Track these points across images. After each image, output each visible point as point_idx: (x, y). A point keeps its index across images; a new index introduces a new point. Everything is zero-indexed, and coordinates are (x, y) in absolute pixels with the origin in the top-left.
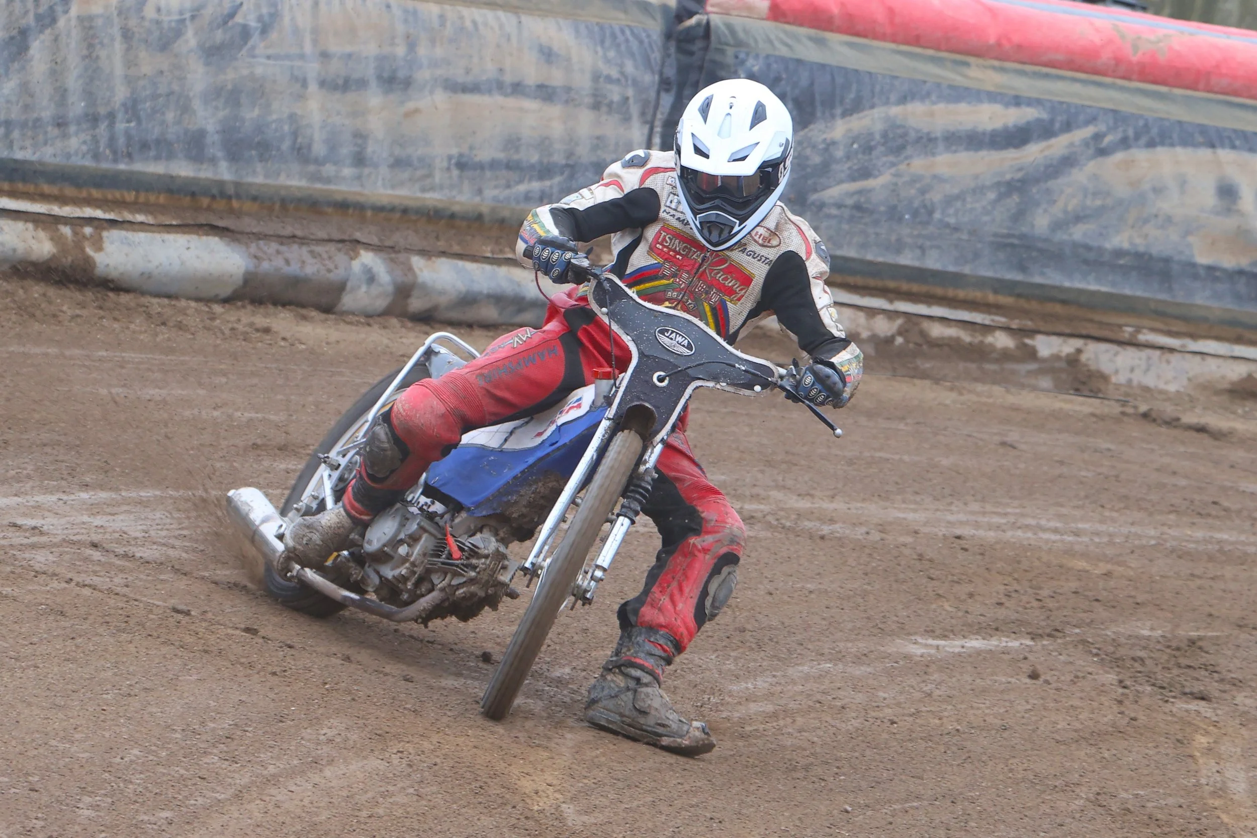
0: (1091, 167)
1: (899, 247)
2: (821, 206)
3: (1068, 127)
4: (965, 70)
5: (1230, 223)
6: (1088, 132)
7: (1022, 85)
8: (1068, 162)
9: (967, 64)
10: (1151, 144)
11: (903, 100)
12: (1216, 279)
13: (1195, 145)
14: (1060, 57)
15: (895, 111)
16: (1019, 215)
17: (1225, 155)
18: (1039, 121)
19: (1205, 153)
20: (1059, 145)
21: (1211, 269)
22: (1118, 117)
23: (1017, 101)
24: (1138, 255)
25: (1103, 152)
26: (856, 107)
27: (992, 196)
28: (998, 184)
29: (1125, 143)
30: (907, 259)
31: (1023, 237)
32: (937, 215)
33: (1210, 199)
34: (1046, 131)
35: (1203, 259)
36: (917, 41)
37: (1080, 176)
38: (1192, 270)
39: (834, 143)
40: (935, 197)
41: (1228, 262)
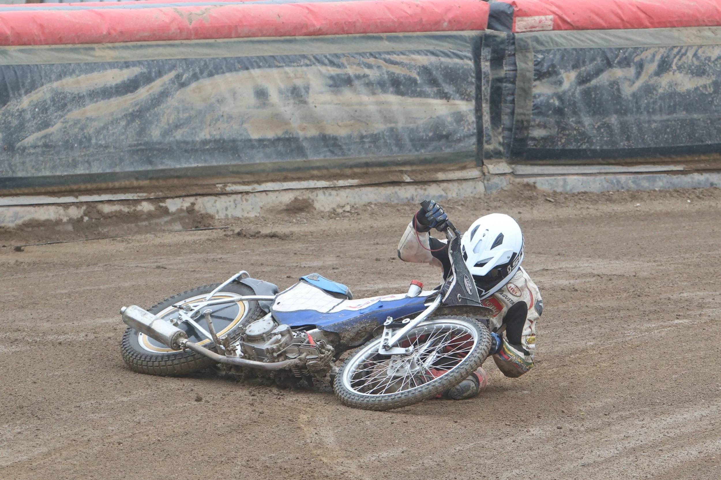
0: (179, 95)
1: (75, 164)
2: (24, 149)
3: (160, 74)
4: (92, 53)
5: (267, 112)
6: (172, 74)
7: (128, 55)
8: (164, 94)
9: (93, 49)
10: (211, 75)
11: (60, 77)
12: (265, 146)
13: (236, 70)
14: (146, 34)
15: (56, 84)
16: (141, 132)
17: (256, 72)
18: (142, 74)
19: (243, 74)
20: (157, 86)
21: (260, 141)
22: (188, 63)
23: (127, 65)
24: (216, 141)
25: (183, 85)
26: (33, 87)
27: (123, 123)
28: (126, 115)
29: (195, 77)
30: (81, 170)
31: (146, 144)
32: (94, 141)
33: (252, 100)
34: (148, 79)
35: (255, 136)
36: (60, 41)
37: (172, 101)
38: (249, 144)
39: (24, 111)
40: (90, 130)
41: (270, 135)
